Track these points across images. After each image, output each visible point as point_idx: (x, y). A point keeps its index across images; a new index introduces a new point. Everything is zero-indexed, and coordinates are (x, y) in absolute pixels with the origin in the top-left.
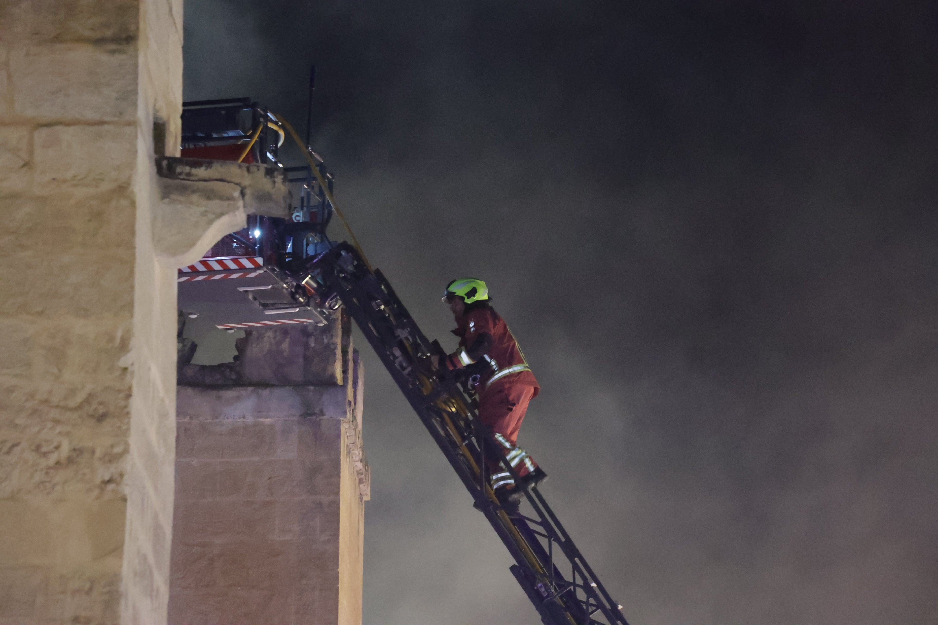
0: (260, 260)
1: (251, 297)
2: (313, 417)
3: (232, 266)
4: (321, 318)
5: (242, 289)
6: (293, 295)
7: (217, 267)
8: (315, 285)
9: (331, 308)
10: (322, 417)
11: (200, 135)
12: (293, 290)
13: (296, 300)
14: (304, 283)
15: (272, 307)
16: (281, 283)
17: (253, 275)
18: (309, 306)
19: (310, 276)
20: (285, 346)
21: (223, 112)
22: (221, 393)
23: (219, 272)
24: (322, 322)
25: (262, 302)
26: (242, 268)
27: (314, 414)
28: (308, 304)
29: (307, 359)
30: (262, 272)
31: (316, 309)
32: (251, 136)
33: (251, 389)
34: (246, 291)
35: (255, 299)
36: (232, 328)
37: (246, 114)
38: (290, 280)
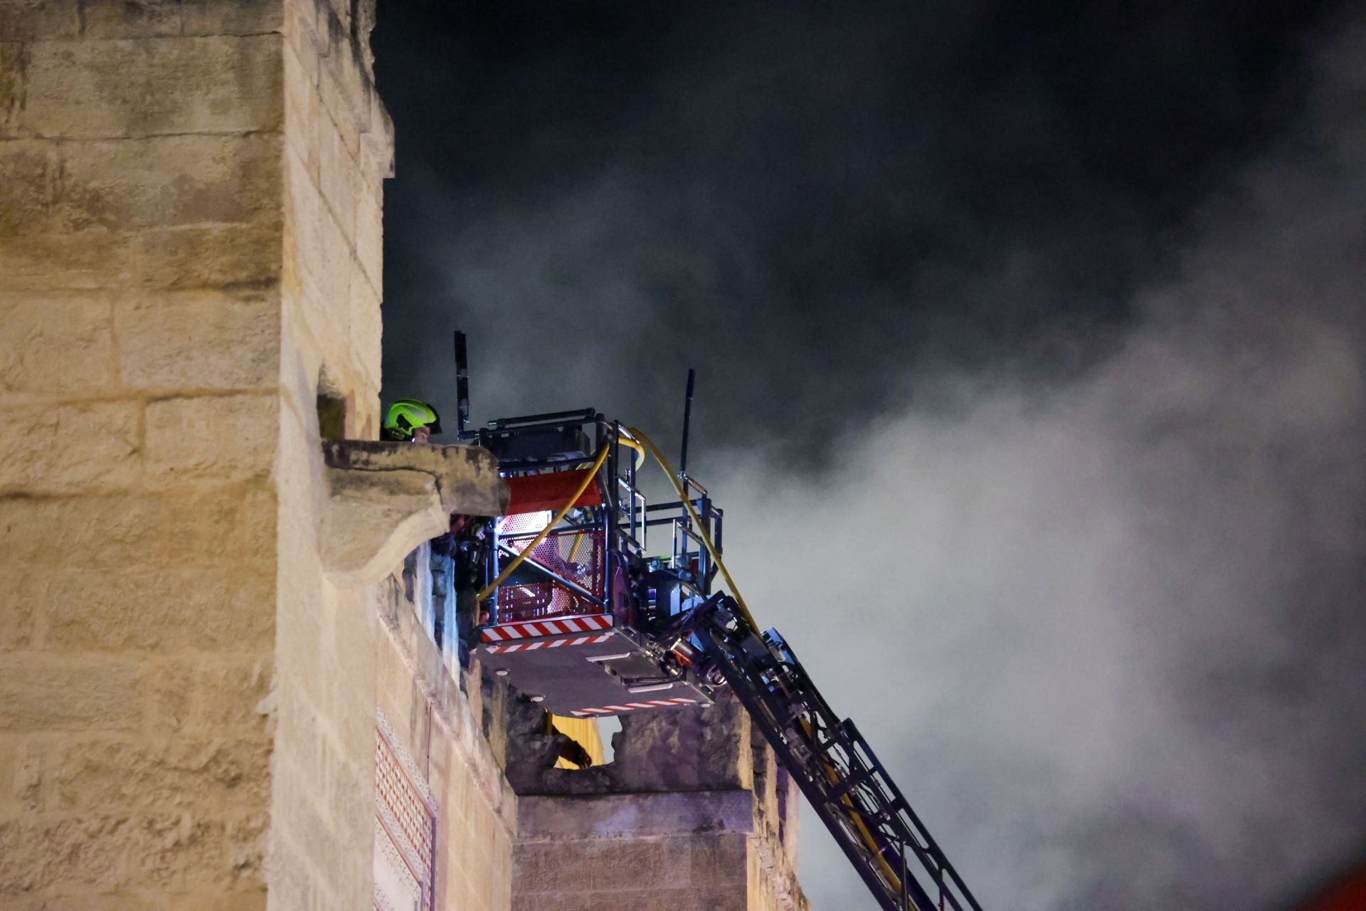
0: (608, 619)
1: (607, 670)
2: (710, 832)
3: (574, 628)
4: (705, 697)
5: (593, 660)
6: (662, 665)
7: (554, 630)
8: (690, 652)
9: (715, 682)
10: (721, 832)
11: (531, 459)
12: (662, 659)
13: (668, 672)
14: (672, 648)
15: (639, 682)
16: (642, 650)
17: (601, 639)
18: (685, 680)
19: (679, 640)
20: (674, 740)
21: (561, 429)
22: (591, 804)
23: (557, 637)
24: (706, 702)
25: (624, 676)
26: (586, 630)
27: (711, 828)
28: (684, 678)
29: (703, 757)
30: (612, 634)
31: (696, 684)
32: (595, 458)
33: (628, 797)
34: (600, 663)
35: (614, 673)
36: (592, 715)
37: (589, 429)
38: (655, 646)
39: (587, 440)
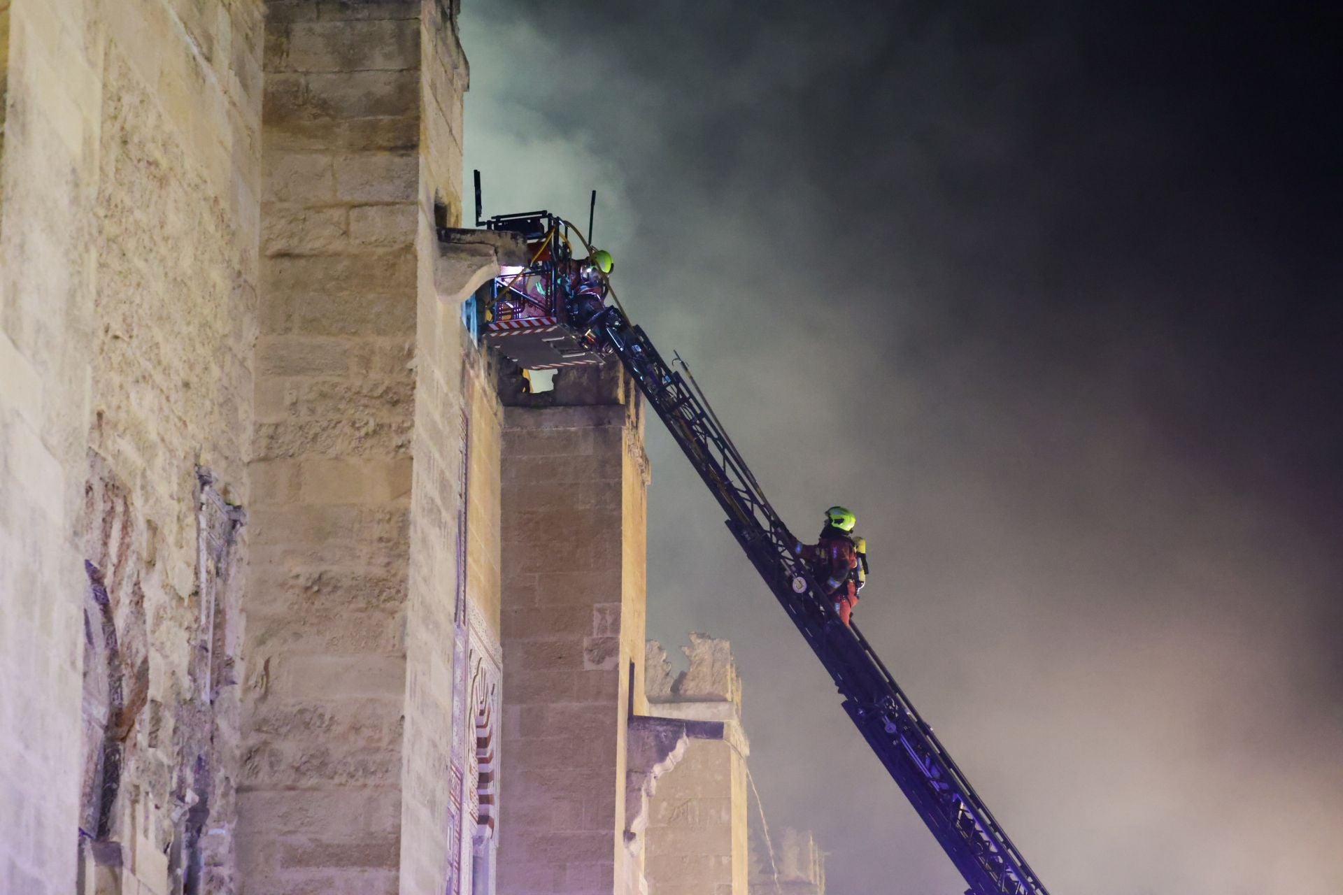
0: (554, 319)
1: (552, 345)
2: (603, 427)
3: (537, 324)
4: (601, 359)
5: (545, 340)
6: (580, 344)
7: (526, 325)
8: (594, 336)
9: (607, 352)
10: (609, 426)
12: (580, 340)
13: (583, 347)
14: (586, 335)
15: (568, 352)
16: (570, 335)
17: (550, 330)
18: (592, 351)
19: (590, 330)
20: (583, 380)
21: (529, 221)
23: (527, 328)
24: (601, 362)
25: (560, 349)
26: (542, 325)
27: (604, 424)
29: (599, 388)
30: (556, 327)
31: (596, 352)
33: (561, 408)
34: (548, 342)
35: (555, 347)
36: (542, 369)
37: (544, 222)
38: (577, 333)
39: (542, 227)
